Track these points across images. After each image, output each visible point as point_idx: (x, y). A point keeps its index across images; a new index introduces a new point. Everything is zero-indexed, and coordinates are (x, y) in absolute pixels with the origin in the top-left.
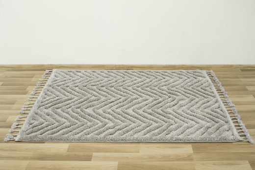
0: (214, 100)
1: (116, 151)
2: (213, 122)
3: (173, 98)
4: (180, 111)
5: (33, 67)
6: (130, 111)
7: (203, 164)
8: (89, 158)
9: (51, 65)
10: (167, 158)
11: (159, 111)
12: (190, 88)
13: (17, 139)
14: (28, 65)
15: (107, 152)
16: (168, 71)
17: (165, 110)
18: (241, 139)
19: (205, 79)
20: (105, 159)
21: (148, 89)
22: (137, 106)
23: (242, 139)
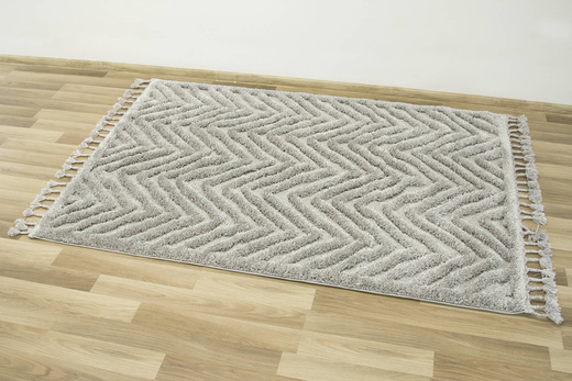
0: (498, 196)
1: (146, 278)
2: (473, 254)
3: (394, 177)
4: (399, 214)
5: (68, 65)
6: (282, 198)
7: (320, 341)
8: (86, 285)
9: (104, 63)
10: (245, 312)
11: (350, 207)
12: (448, 158)
13: (32, 232)
14: (60, 61)
15: (128, 276)
16: (409, 106)
17: (364, 207)
18: (529, 309)
19: (495, 139)
20: (119, 291)
21: (344, 147)
22: (302, 187)
23: (531, 311)
